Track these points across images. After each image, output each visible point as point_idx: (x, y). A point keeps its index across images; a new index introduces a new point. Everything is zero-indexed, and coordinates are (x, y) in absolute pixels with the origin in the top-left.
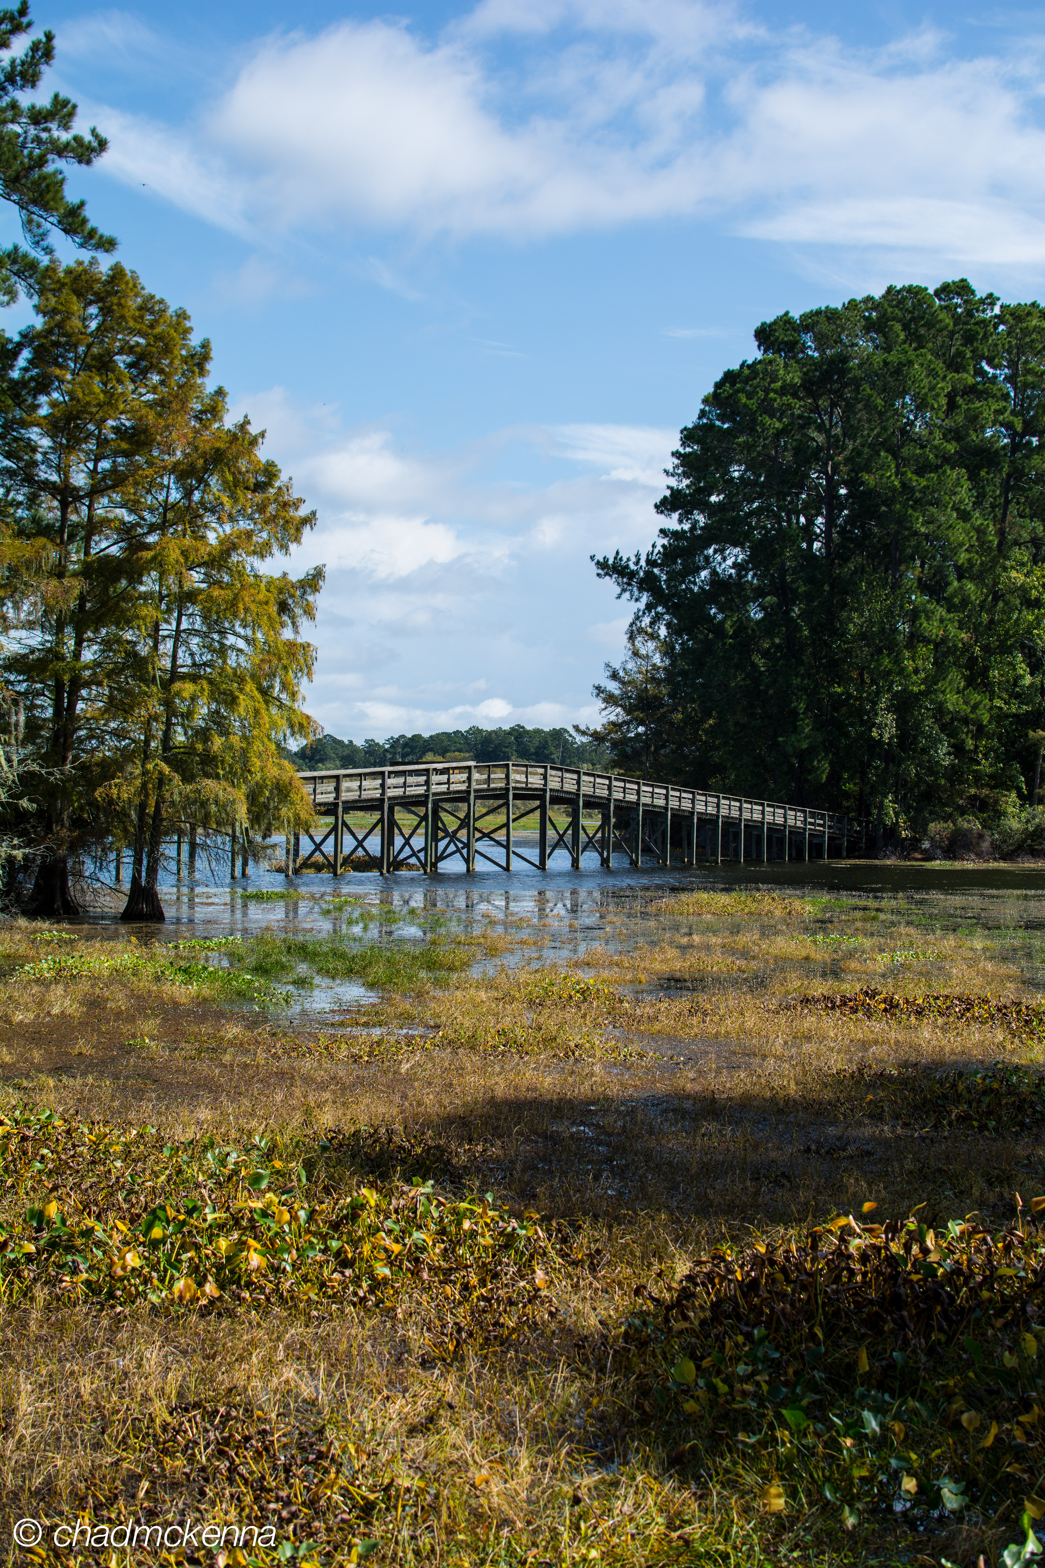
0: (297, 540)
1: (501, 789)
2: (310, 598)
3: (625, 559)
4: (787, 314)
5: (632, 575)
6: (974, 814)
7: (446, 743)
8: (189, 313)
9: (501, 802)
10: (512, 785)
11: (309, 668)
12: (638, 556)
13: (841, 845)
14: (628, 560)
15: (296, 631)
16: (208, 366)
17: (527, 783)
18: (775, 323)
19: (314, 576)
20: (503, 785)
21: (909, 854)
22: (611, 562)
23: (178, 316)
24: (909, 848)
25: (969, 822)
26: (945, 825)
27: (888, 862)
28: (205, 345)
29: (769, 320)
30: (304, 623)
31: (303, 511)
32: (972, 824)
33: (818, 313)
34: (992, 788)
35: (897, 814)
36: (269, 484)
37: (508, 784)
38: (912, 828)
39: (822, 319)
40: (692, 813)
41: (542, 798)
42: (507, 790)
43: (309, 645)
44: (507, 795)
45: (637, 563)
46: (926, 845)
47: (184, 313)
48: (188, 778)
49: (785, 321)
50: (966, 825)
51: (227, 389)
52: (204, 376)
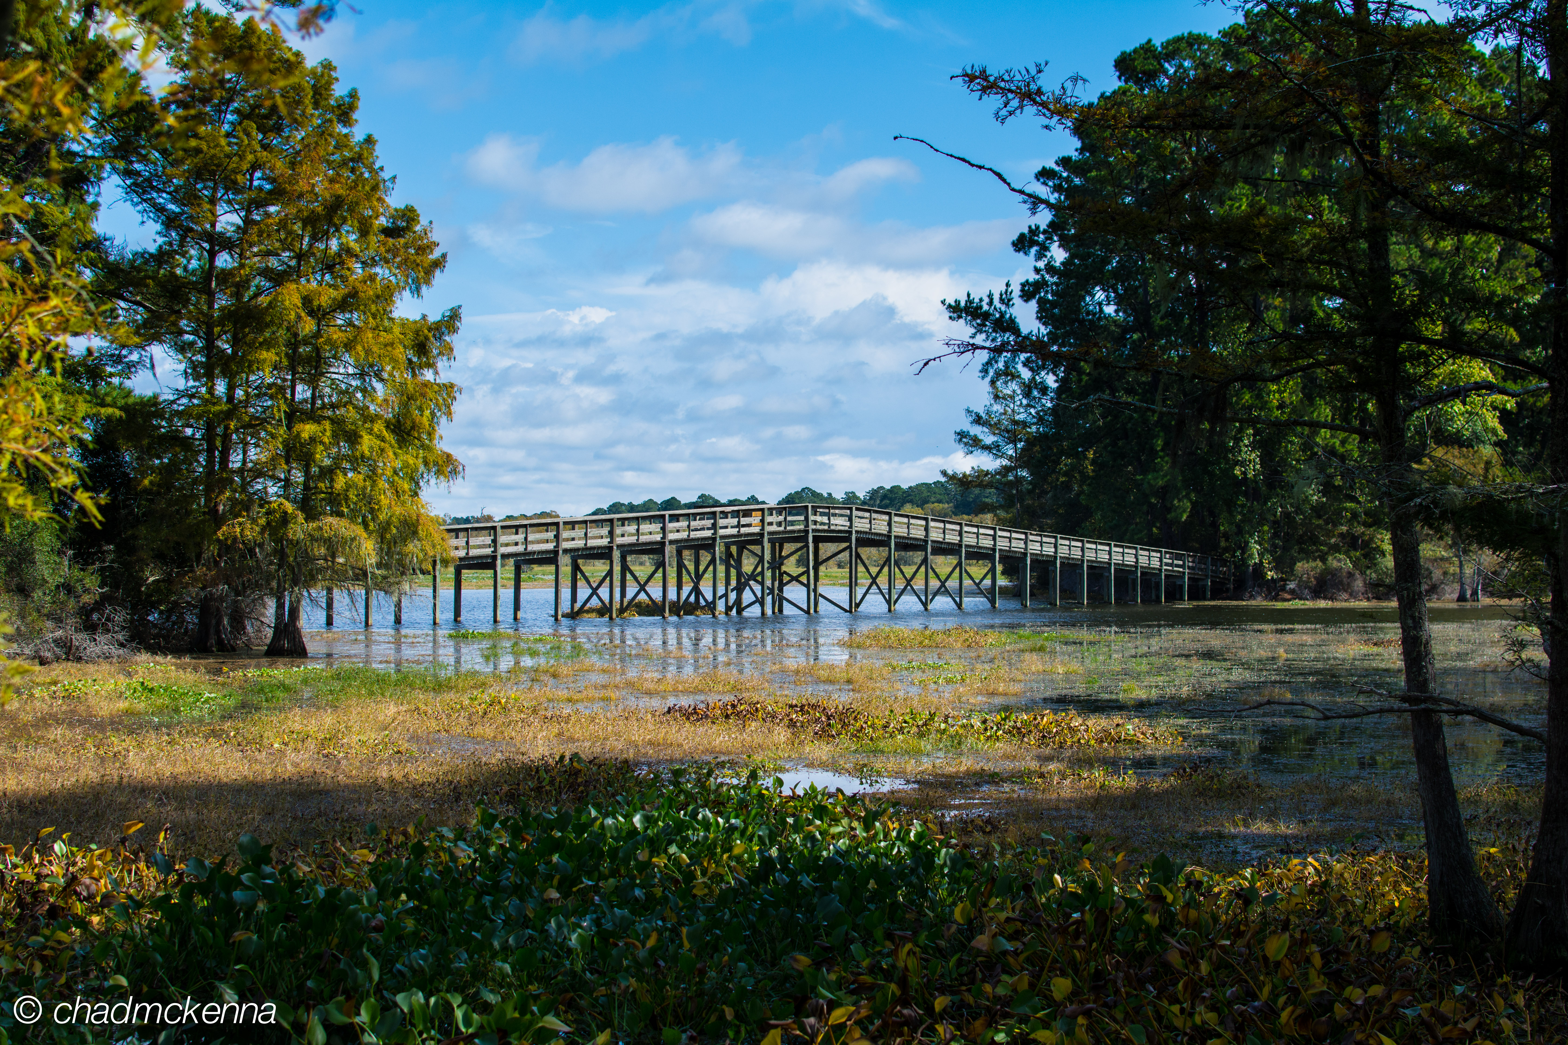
0: (428, 282)
1: (799, 531)
2: (447, 338)
3: (977, 300)
4: (1149, 41)
5: (986, 316)
6: (1346, 553)
7: (925, 494)
8: (334, 64)
9: (799, 545)
10: (812, 527)
11: (448, 407)
12: (990, 296)
13: (1205, 586)
14: (981, 300)
15: (436, 373)
16: (355, 116)
17: (829, 524)
18: (1135, 51)
19: (451, 317)
20: (802, 527)
21: (1277, 595)
22: (963, 304)
23: (324, 67)
24: (1274, 590)
25: (1339, 560)
26: (1314, 564)
27: (1253, 603)
28: (353, 95)
29: (1129, 49)
30: (441, 364)
31: (436, 254)
32: (1342, 562)
33: (1179, 40)
34: (1367, 525)
35: (1261, 555)
36: (408, 228)
37: (807, 526)
38: (1276, 568)
39: (1184, 45)
40: (1025, 554)
41: (848, 539)
42: (807, 532)
43: (452, 386)
44: (806, 537)
45: (991, 303)
46: (1292, 585)
47: (330, 64)
48: (311, 515)
49: (1147, 49)
50: (1335, 564)
51: (376, 137)
52: (351, 126)
